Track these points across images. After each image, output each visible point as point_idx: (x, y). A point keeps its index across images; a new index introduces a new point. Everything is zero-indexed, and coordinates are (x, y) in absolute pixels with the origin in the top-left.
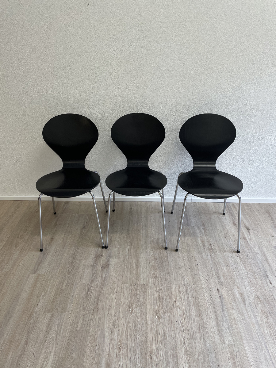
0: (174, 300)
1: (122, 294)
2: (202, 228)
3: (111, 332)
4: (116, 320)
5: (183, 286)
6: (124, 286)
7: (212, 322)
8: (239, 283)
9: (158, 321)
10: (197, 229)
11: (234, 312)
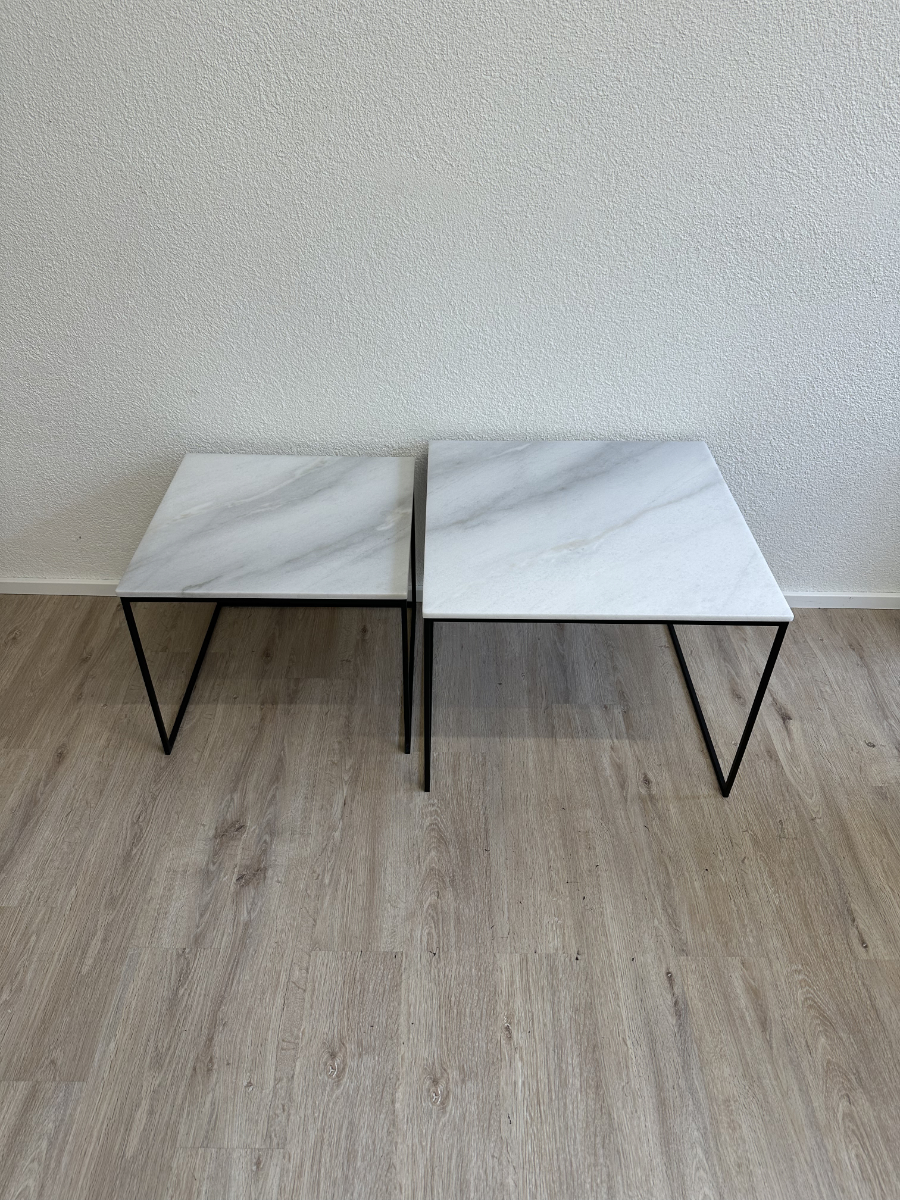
0: (503, 1021)
1: (307, 996)
2: (617, 712)
3: (254, 1168)
4: (278, 1112)
5: (540, 959)
6: (319, 961)
7: (642, 1118)
8: (748, 944)
9: (437, 1116)
10: (598, 713)
11: (727, 1071)
